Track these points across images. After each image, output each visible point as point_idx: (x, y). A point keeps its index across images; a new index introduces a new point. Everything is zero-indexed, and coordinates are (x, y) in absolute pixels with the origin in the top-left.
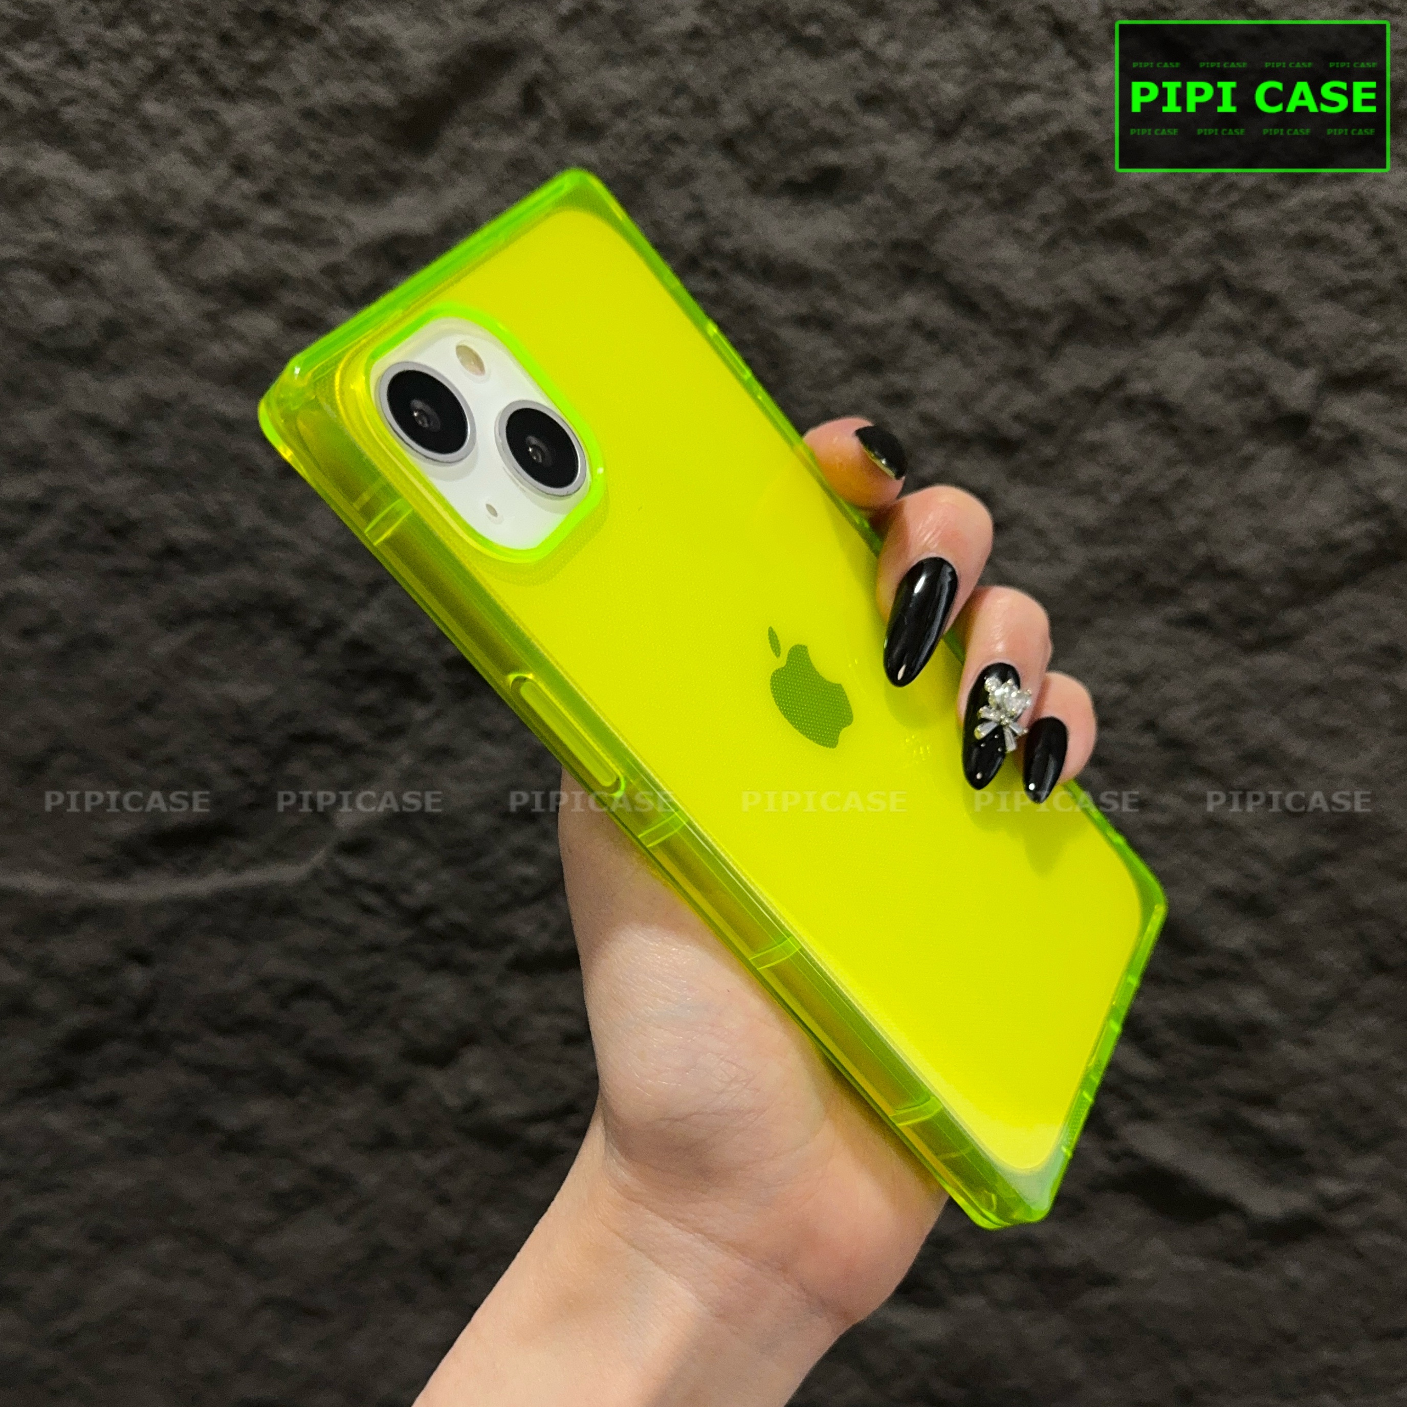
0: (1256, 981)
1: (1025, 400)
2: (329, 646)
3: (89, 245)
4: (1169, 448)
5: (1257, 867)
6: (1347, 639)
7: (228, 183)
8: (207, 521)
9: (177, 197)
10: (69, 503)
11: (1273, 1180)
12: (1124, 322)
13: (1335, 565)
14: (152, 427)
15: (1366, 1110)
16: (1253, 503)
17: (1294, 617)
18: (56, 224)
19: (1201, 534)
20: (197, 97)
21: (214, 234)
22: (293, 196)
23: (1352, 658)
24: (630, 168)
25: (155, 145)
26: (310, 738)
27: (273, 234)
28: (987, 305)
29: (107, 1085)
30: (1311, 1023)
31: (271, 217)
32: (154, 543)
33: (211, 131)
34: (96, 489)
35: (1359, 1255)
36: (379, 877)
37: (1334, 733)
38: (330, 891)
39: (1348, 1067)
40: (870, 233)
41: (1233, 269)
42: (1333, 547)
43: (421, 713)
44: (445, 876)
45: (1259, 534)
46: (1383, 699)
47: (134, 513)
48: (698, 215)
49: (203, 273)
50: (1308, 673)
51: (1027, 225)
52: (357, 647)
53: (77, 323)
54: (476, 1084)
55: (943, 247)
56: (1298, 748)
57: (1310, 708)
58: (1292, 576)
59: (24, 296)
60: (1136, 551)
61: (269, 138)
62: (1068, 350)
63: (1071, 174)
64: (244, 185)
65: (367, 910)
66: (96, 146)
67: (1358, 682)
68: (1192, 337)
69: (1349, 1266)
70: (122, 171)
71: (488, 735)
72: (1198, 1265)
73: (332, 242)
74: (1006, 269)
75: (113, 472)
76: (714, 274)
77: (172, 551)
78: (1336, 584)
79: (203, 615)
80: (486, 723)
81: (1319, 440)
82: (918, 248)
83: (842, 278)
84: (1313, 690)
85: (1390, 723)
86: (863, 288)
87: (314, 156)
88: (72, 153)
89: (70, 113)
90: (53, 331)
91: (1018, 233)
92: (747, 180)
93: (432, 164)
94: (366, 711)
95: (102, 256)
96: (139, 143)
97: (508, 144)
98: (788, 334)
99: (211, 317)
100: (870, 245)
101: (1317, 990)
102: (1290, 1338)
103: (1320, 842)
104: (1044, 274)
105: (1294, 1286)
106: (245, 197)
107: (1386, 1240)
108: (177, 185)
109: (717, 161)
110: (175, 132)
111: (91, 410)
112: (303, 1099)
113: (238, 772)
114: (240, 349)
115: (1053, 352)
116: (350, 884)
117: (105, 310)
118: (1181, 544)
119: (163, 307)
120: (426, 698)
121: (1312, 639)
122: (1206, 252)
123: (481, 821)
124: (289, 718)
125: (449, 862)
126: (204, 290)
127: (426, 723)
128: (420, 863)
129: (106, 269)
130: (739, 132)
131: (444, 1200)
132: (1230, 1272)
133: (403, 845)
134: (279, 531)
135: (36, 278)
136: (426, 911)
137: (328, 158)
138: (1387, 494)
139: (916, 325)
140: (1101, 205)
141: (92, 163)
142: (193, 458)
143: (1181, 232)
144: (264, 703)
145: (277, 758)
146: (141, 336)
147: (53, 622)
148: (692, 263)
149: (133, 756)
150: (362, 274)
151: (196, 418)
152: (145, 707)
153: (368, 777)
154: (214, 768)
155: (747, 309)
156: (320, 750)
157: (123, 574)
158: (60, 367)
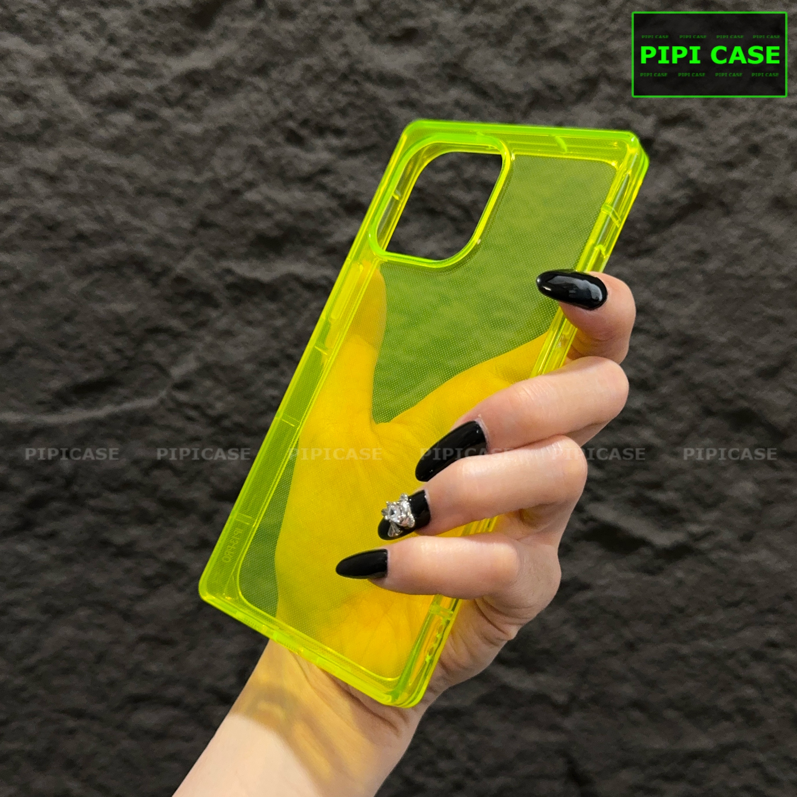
0: (647, 424)
2: (164, 281)
3: (34, 82)
5: (643, 365)
6: (678, 248)
7: (105, 49)
8: (98, 219)
9: (79, 56)
10: (25, 215)
11: (665, 527)
12: (560, 99)
13: (671, 212)
14: (68, 172)
15: (708, 487)
17: (653, 239)
18: (16, 72)
20: (88, 7)
21: (98, 74)
22: (140, 53)
23: (682, 258)
24: (311, 33)
25: (67, 31)
26: (156, 330)
27: (130, 73)
28: (492, 92)
29: (50, 526)
30: (677, 444)
31: (128, 64)
32: (71, 233)
33: (96, 23)
34: (39, 206)
35: (713, 564)
36: (196, 400)
37: (676, 296)
38: (170, 410)
39: (697, 465)
40: (432, 59)
41: (611, 70)
42: (668, 203)
43: (214, 314)
44: (230, 398)
46: (699, 277)
47: (61, 218)
48: (346, 54)
49: (94, 94)
50: (661, 267)
51: (509, 53)
52: (180, 280)
53: (27, 122)
55: (469, 65)
56: (660, 304)
57: (663, 284)
58: (649, 218)
61: (126, 25)
62: (533, 113)
63: (529, 27)
64: (114, 49)
65: (190, 419)
66: (35, 33)
67: (687, 270)
68: (593, 104)
69: (708, 569)
70: (50, 44)
71: (250, 323)
72: (631, 576)
73: (160, 76)
74: (500, 74)
75: (49, 197)
76: (356, 83)
77: (81, 236)
78: (671, 222)
79: (98, 268)
80: (250, 317)
81: (657, 152)
82: (456, 66)
83: (419, 82)
84: (664, 275)
85: (703, 289)
86: (430, 86)
87: (149, 32)
88: (23, 37)
89: (22, 17)
90: (16, 127)
91: (505, 57)
92: (370, 37)
93: (211, 36)
94: (185, 315)
95: (39, 87)
96: (58, 30)
97: (249, 24)
98: (395, 111)
99: (98, 115)
100: (432, 65)
101: (679, 426)
102: (681, 610)
103: (674, 351)
104: (519, 76)
105: (680, 583)
106: (114, 55)
107: (724, 554)
108: (78, 50)
109: (354, 27)
110: (77, 24)
111: (35, 165)
112: (159, 525)
113: (118, 351)
114: (114, 132)
115: (525, 114)
116: (180, 405)
117: (42, 115)
119: (74, 112)
120: (216, 306)
121: (663, 250)
122: (596, 62)
123: (249, 367)
124: (145, 320)
125: (233, 391)
126: (94, 102)
127: (219, 318)
128: (218, 392)
129: (42, 95)
130: (365, 13)
132: (647, 578)
133: (208, 383)
134: (136, 222)
135: (6, 100)
136: (222, 417)
137: (157, 34)
138: (693, 175)
139: (457, 103)
140: (544, 41)
141: (33, 41)
142: (91, 188)
143: (584, 53)
144: (131, 313)
145: (139, 342)
146: (62, 127)
147: (17, 277)
148: (344, 77)
149: (62, 345)
150: (177, 91)
151: (92, 167)
152: (68, 319)
153: (187, 350)
154: (106, 349)
155: (373, 99)
156: (161, 337)
157: (54, 250)
158: (19, 145)
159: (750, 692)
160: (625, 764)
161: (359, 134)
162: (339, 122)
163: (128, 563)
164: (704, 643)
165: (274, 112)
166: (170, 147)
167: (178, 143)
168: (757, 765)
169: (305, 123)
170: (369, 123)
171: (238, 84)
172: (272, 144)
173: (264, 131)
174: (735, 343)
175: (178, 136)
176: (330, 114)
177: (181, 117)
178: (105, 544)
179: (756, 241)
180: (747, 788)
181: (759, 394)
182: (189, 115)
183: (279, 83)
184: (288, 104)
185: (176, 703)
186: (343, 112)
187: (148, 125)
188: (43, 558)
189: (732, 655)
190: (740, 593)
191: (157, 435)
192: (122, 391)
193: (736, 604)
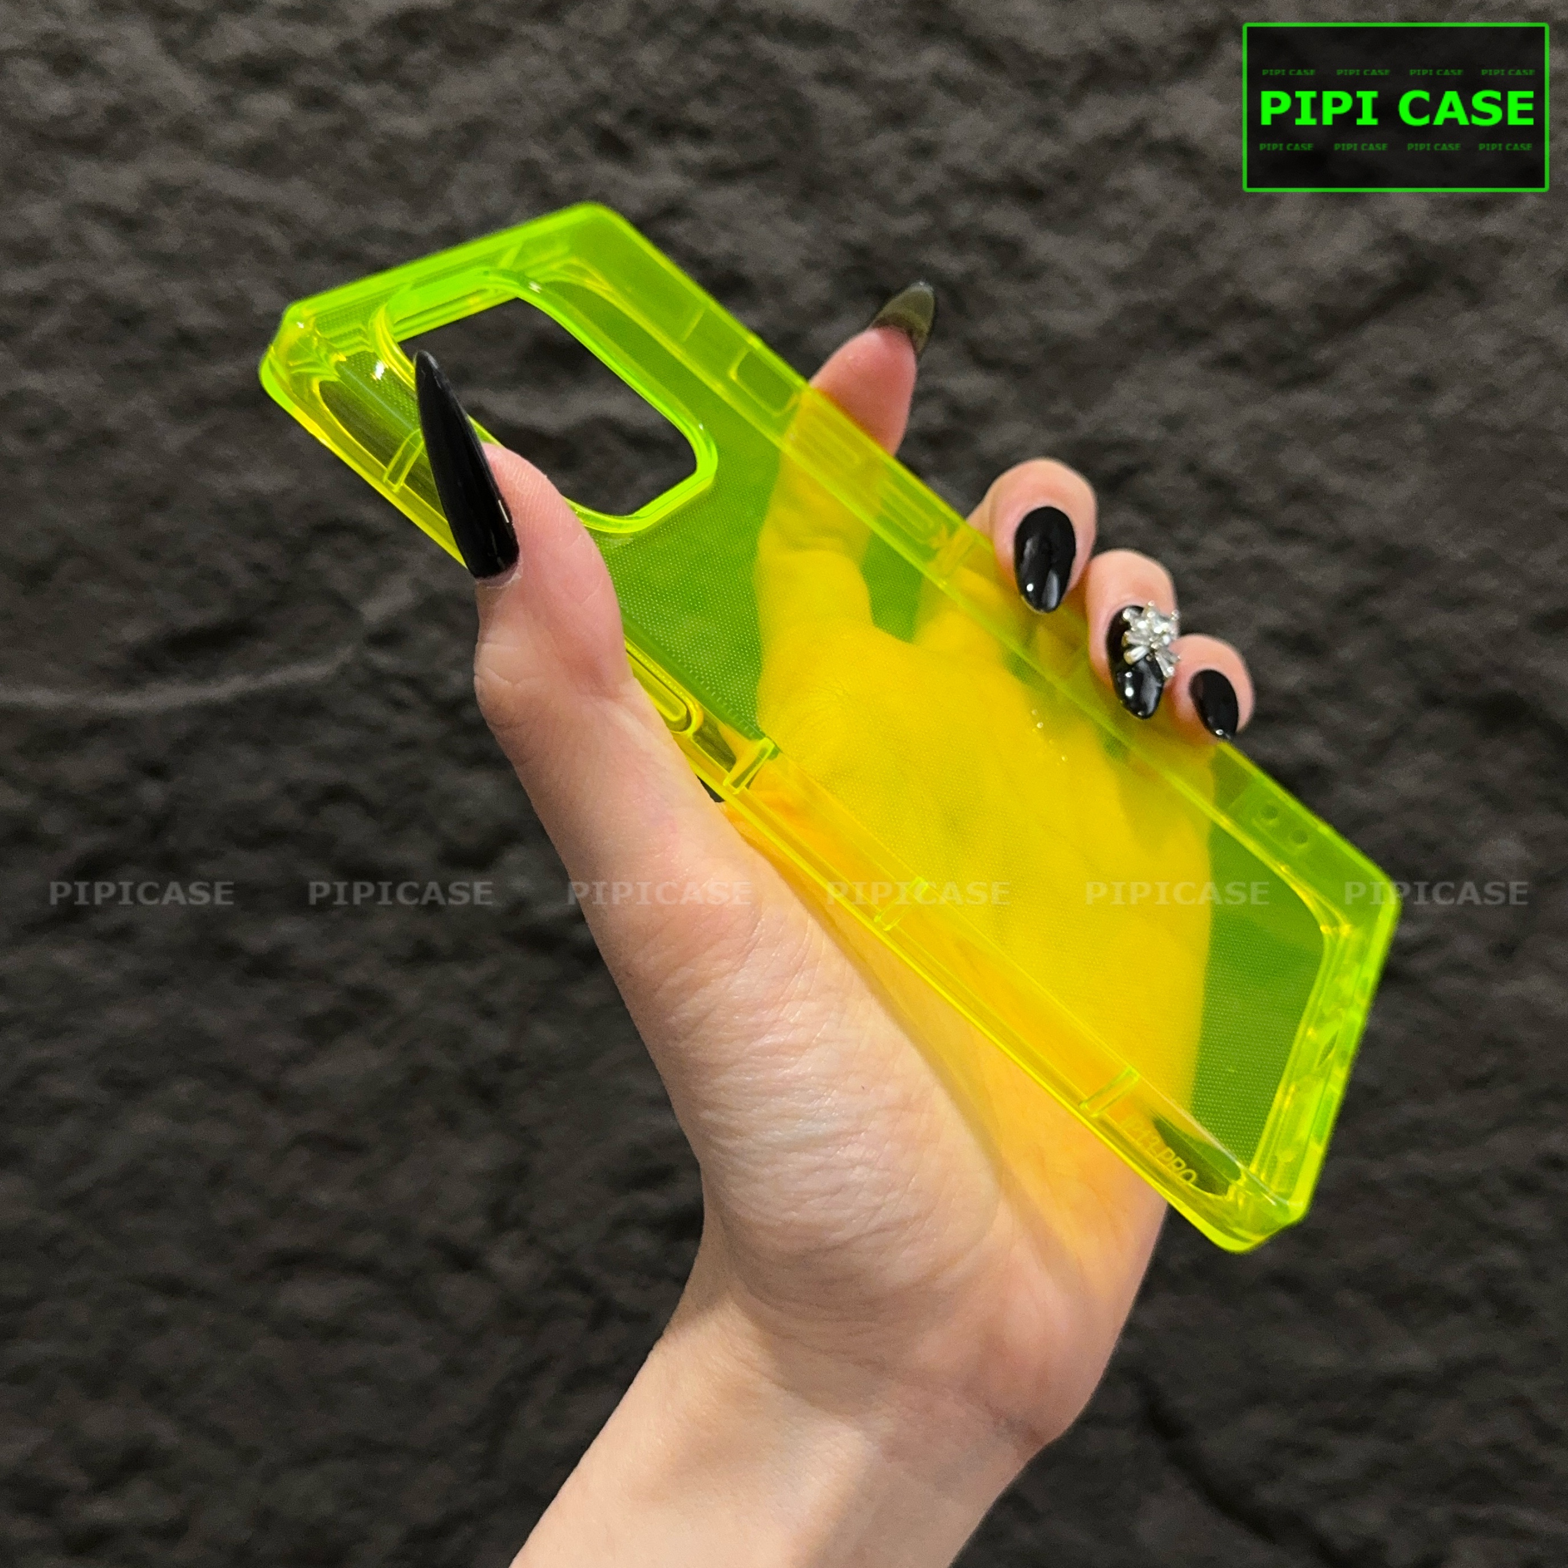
0: (1310, 721)
1: (1048, 148)
3: (94, 33)
4: (1191, 191)
5: (1303, 604)
6: (1375, 372)
8: (220, 305)
10: (75, 296)
12: (1141, 71)
13: (1361, 299)
14: (162, 213)
15: (1430, 847)
16: (1277, 241)
17: (1324, 354)
18: (61, 14)
19: (1227, 275)
21: (223, 16)
23: (1383, 391)
26: (334, 528)
27: (285, 14)
28: (1006, 55)
29: (120, 915)
30: (1369, 762)
32: (166, 332)
34: (104, 279)
35: (1437, 1001)
36: (413, 667)
37: (1370, 466)
38: (359, 687)
39: (1409, 805)
42: (1356, 280)
45: (1285, 271)
46: (1417, 431)
47: (146, 301)
49: (214, 56)
50: (1339, 408)
53: (81, 113)
54: (521, 884)
56: (1337, 482)
57: (1346, 443)
58: (1319, 311)
59: (27, 86)
60: (1167, 294)
62: (1088, 99)
67: (1392, 415)
68: (1209, 83)
69: (1427, 1013)
73: (344, 21)
74: (1022, 22)
75: (123, 261)
76: (736, 37)
77: (186, 339)
78: (1362, 318)
79: (219, 404)
83: (862, 35)
84: (1348, 425)
85: (1425, 453)
86: (882, 44)
90: (58, 120)
95: (107, 43)
98: (814, 92)
99: (224, 101)
101: (1373, 727)
103: (1366, 576)
104: (1061, 27)
111: (96, 197)
113: (258, 568)
114: (252, 132)
115: (1073, 101)
116: (380, 677)
117: (110, 96)
118: (1210, 284)
119: (173, 93)
121: (1345, 374)
124: (311, 507)
126: (215, 73)
128: (454, 651)
129: (111, 57)
131: (489, 1013)
133: (434, 634)
135: (38, 68)
136: (461, 700)
138: (1408, 225)
139: (939, 79)
142: (207, 243)
144: (283, 494)
145: (298, 550)
146: (152, 123)
147: (59, 418)
148: (713, 24)
149: (146, 555)
150: (378, 49)
151: (209, 202)
152: (159, 504)
153: (395, 566)
154: (230, 564)
155: (769, 69)
156: (345, 542)
157: (136, 367)
158: (65, 158)
159: (1506, 1256)
160: (1257, 1398)
161: (740, 137)
162: (699, 112)
163: (273, 990)
164: (1417, 1160)
165: (572, 93)
166: (366, 163)
167: (381, 156)
168: (1519, 1402)
169: (633, 115)
170: (760, 117)
171: (500, 37)
172: (568, 157)
173: (552, 130)
174: (1488, 561)
175: (382, 141)
176: (682, 99)
177: (386, 104)
178: (228, 951)
179: (1531, 360)
180: (1498, 1447)
181: (1532, 663)
182: (402, 99)
183: (584, 36)
184: (599, 77)
185: (365, 1268)
186: (709, 93)
187: (321, 120)
188: (106, 977)
189: (1473, 1182)
190: (1492, 1060)
191: (334, 737)
192: (266, 648)
193: (1482, 1082)
